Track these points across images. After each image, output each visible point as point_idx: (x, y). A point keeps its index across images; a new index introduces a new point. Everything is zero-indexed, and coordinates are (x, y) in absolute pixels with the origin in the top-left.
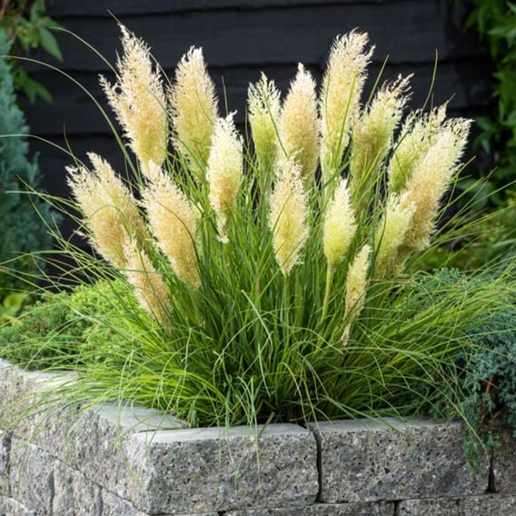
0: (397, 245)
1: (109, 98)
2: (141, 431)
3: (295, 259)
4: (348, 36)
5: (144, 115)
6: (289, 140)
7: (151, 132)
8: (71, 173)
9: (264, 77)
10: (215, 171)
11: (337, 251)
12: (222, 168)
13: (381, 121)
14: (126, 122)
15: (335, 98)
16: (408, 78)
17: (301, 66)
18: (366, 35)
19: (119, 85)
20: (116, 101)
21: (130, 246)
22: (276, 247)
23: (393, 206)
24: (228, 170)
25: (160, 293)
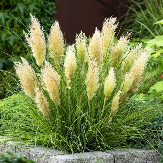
0: (128, 90)
1: (26, 38)
2: (54, 156)
3: (94, 95)
4: (110, 18)
5: (38, 44)
6: (91, 54)
7: (40, 50)
8: (15, 64)
9: (81, 32)
10: (68, 64)
11: (109, 92)
12: (70, 63)
13: (121, 48)
14: (31, 46)
15: (105, 40)
16: (131, 33)
17: (96, 28)
18: (116, 18)
19: (29, 34)
20: (28, 39)
21: (37, 90)
22: (87, 91)
23: (127, 77)
24: (72, 64)
25: (47, 106)
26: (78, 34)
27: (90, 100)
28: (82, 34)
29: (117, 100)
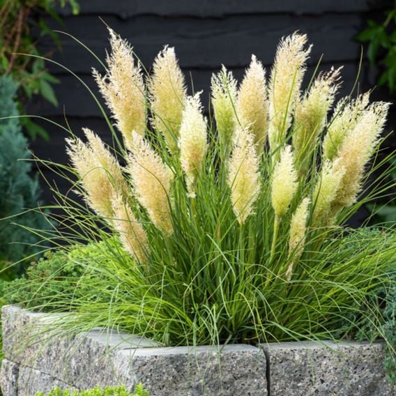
0: (331, 201)
1: (100, 87)
2: (125, 349)
3: (249, 211)
4: (291, 37)
5: (129, 99)
6: (244, 117)
7: (133, 114)
8: (69, 143)
9: (224, 69)
10: (185, 139)
11: (283, 203)
12: (191, 137)
13: (318, 104)
14: (113, 107)
15: (281, 86)
16: (339, 70)
17: (254, 57)
18: (305, 35)
19: (108, 76)
20: (105, 89)
21: (117, 200)
22: (233, 201)
23: (327, 170)
24: (195, 138)
25: (141, 238)
26: (216, 74)
27: (242, 223)
28: (225, 74)
29: (300, 221)
